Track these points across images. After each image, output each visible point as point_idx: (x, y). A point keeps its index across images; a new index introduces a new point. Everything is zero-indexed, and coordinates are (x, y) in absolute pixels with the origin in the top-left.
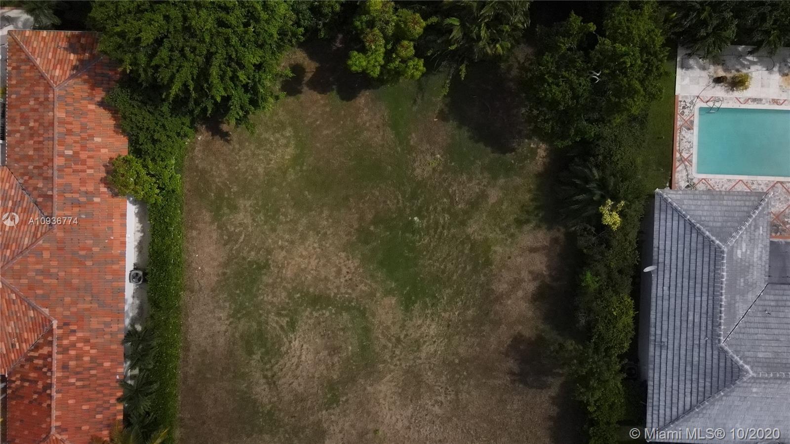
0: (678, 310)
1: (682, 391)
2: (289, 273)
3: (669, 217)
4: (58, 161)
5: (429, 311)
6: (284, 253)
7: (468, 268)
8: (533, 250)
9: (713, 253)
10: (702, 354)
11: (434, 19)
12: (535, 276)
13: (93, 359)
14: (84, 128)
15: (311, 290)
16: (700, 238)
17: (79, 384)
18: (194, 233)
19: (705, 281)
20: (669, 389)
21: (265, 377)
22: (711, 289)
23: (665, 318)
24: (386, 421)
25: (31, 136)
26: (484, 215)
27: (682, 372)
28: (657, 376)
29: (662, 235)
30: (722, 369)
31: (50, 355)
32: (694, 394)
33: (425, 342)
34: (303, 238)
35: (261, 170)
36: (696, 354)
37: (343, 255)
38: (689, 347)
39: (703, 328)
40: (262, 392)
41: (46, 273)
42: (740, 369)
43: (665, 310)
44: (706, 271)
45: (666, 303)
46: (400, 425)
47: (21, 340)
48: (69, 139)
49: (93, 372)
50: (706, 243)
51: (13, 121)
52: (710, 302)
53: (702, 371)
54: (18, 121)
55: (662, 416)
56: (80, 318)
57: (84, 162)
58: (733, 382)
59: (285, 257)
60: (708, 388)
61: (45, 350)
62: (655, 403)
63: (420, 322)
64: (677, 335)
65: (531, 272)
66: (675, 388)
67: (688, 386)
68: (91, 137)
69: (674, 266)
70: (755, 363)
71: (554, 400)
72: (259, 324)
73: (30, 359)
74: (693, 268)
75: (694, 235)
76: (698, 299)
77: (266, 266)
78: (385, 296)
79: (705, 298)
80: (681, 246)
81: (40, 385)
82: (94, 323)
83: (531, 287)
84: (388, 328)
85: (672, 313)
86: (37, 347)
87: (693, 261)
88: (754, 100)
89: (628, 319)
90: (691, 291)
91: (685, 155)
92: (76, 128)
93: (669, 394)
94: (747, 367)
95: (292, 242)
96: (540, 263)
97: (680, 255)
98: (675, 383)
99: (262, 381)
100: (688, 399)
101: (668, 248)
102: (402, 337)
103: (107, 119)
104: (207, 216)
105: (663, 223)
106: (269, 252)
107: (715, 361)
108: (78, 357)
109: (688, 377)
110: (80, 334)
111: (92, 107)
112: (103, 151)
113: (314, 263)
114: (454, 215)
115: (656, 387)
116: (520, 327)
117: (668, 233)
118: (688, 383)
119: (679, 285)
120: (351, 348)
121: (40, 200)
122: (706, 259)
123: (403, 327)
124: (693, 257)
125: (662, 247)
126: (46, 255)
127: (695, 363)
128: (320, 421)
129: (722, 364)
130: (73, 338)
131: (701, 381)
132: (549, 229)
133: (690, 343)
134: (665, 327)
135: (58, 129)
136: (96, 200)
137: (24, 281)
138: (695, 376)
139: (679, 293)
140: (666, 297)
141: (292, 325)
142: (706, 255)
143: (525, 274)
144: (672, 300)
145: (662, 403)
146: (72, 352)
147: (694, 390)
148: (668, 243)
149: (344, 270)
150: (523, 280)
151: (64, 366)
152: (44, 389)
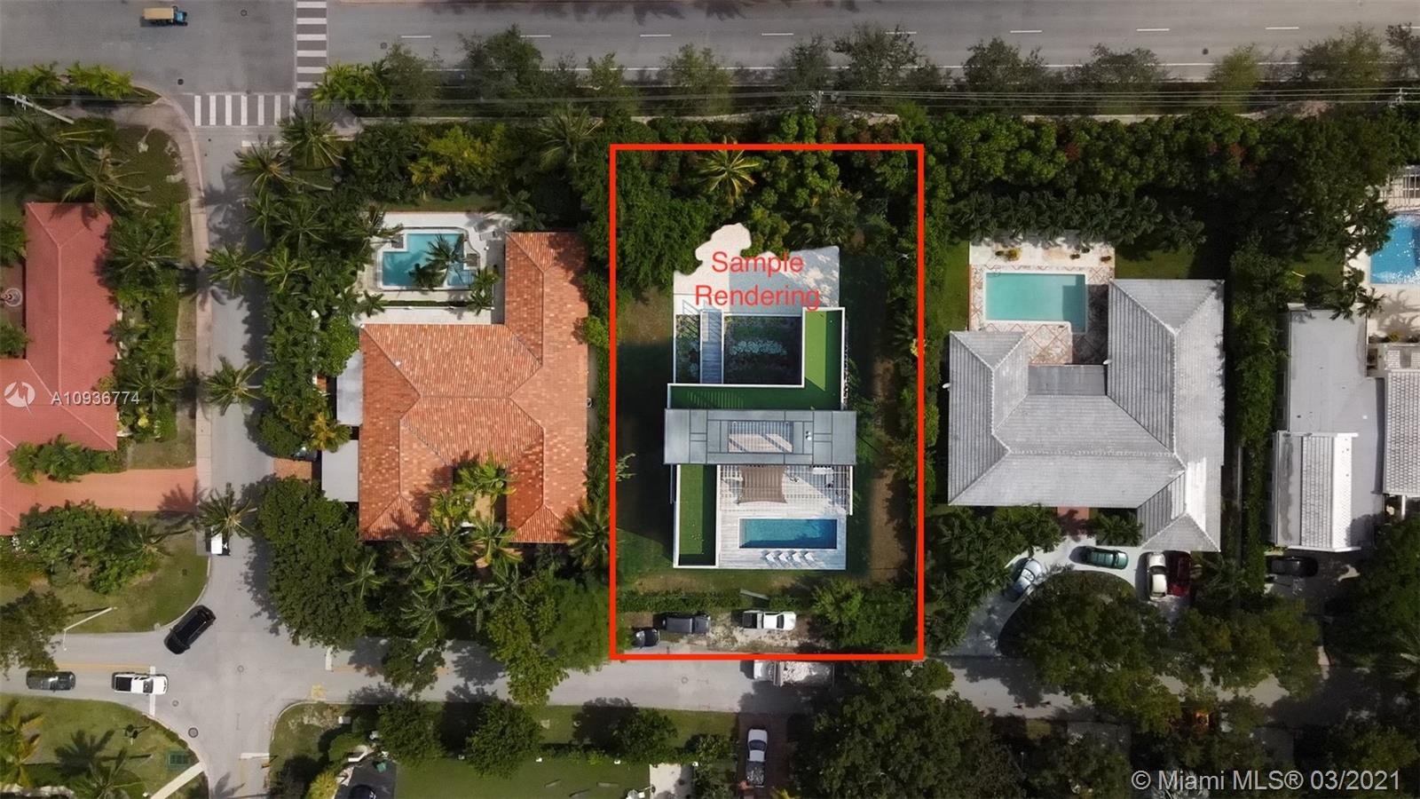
0: (966, 413)
1: (969, 468)
3: (959, 350)
4: (546, 321)
9: (986, 373)
10: (981, 442)
11: (796, 222)
13: (568, 455)
14: (561, 299)
16: (978, 363)
19: (982, 392)
20: (961, 467)
22: (985, 397)
23: (958, 419)
25: (526, 305)
27: (969, 455)
28: (954, 459)
29: (955, 362)
30: (993, 451)
31: (542, 452)
32: (977, 469)
36: (977, 442)
38: (973, 438)
39: (981, 424)
41: (538, 396)
42: (1004, 449)
43: (958, 414)
44: (982, 386)
45: (958, 409)
47: (520, 442)
49: (568, 464)
50: (982, 367)
51: (511, 294)
52: (985, 406)
53: (981, 453)
54: (515, 294)
55: (957, 486)
57: (561, 321)
58: (999, 458)
60: (985, 464)
61: (537, 449)
62: (953, 478)
64: (966, 430)
66: (965, 466)
67: (973, 464)
68: (566, 304)
69: (962, 383)
70: (1012, 445)
73: (526, 456)
74: (974, 384)
75: (974, 361)
76: (978, 405)
79: (982, 404)
80: (966, 369)
81: (534, 473)
85: (962, 415)
86: (531, 448)
87: (974, 380)
88: (1025, 267)
89: (935, 420)
90: (974, 399)
91: (978, 307)
92: (556, 298)
93: (961, 471)
97: (966, 376)
98: (965, 463)
100: (973, 473)
101: (958, 371)
103: (574, 292)
105: (955, 354)
107: (989, 445)
108: (559, 454)
109: (973, 458)
110: (559, 438)
111: (566, 284)
112: (573, 313)
115: (954, 467)
117: (959, 361)
118: (973, 462)
119: (966, 396)
122: (982, 378)
124: (974, 376)
125: (955, 370)
126: (539, 384)
127: (977, 448)
129: (993, 447)
130: (555, 441)
131: (981, 460)
133: (974, 434)
134: (958, 426)
135: (546, 300)
136: (569, 346)
137: (526, 401)
138: (977, 457)
139: (966, 402)
140: (958, 405)
142: (982, 375)
144: (962, 407)
145: (957, 478)
147: (977, 467)
148: (959, 367)
151: (551, 460)
152: (537, 475)
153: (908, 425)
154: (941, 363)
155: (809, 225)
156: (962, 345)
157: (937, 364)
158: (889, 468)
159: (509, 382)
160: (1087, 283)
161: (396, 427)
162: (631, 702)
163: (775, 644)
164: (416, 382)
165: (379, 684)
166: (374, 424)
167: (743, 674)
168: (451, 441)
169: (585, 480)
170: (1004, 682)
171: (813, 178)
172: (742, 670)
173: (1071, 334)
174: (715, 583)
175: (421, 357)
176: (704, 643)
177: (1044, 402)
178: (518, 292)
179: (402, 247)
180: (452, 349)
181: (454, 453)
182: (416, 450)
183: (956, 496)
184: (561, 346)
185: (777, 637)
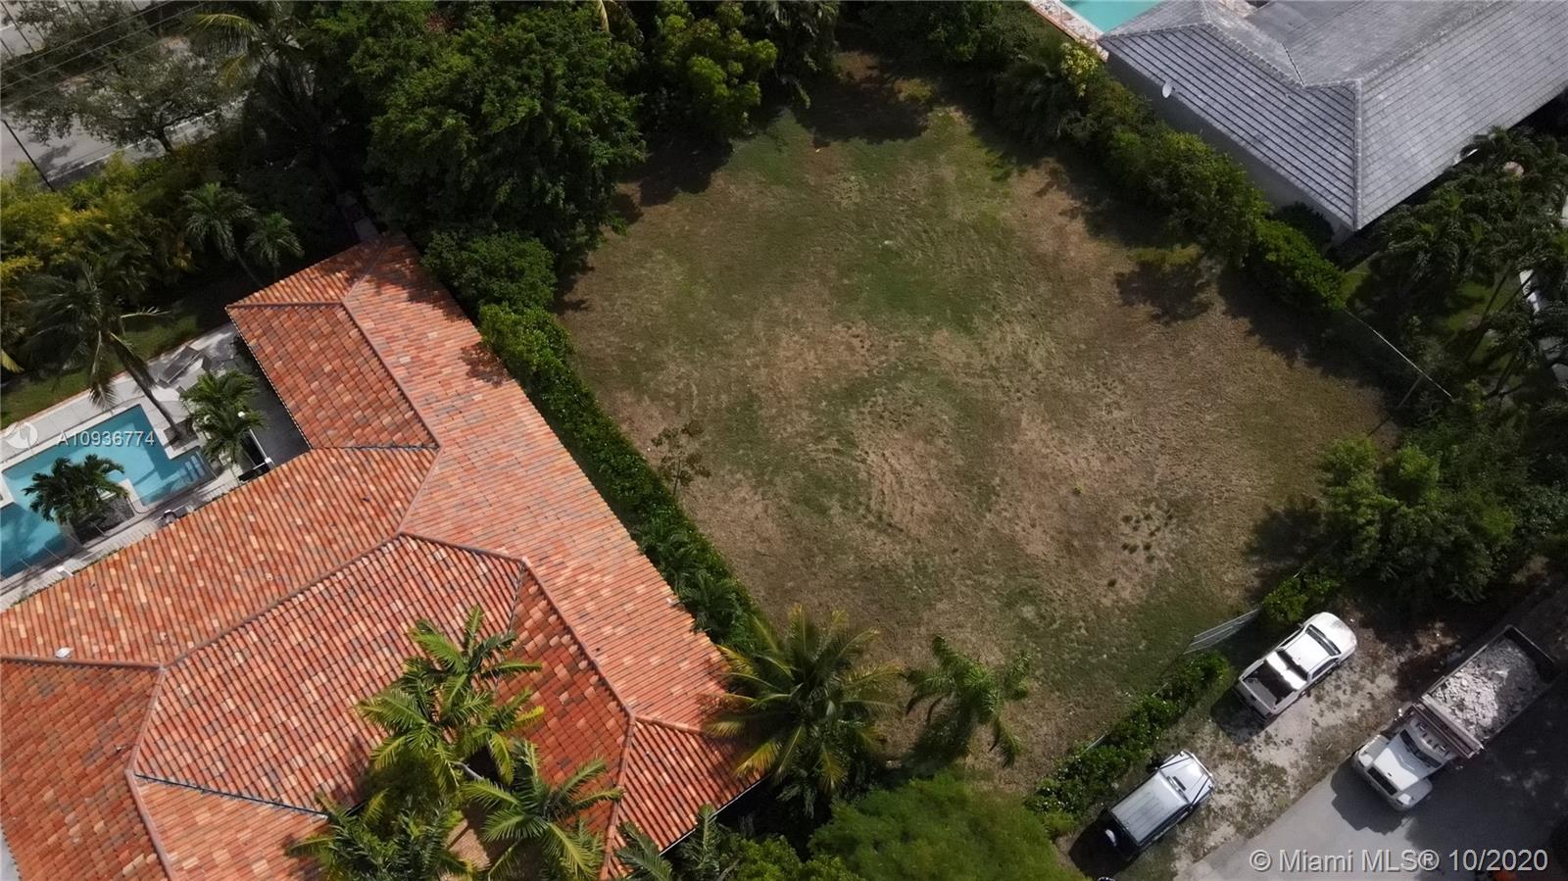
0: (1234, 100)
1: (1326, 156)
2: (788, 387)
3: (1132, 45)
5: (997, 316)
6: (763, 371)
7: (993, 250)
8: (1041, 193)
9: (1203, 34)
10: (1301, 110)
13: (616, 590)
14: (407, 329)
15: (835, 387)
16: (1179, 35)
17: (620, 631)
19: (1225, 58)
20: (1313, 166)
21: (871, 526)
22: (1238, 58)
23: (1231, 117)
24: (1075, 470)
25: (335, 382)
26: (957, 194)
27: (1306, 141)
28: (1288, 167)
29: (1145, 63)
30: (1332, 103)
31: (553, 610)
32: (1339, 146)
33: (1026, 352)
34: (774, 341)
35: (657, 308)
36: (1295, 115)
37: (839, 327)
38: (1283, 116)
39: (1273, 91)
41: (468, 504)
42: (1345, 87)
43: (1224, 111)
44: (1215, 51)
45: (1216, 106)
46: (1096, 464)
48: (396, 346)
50: (1189, 33)
52: (1251, 67)
53: (1319, 123)
55: (1339, 194)
56: (557, 543)
57: (432, 364)
58: (1354, 102)
59: (769, 374)
60: (1343, 129)
61: (538, 613)
62: (1320, 190)
63: (998, 334)
64: (1260, 118)
65: (1063, 213)
66: (1317, 159)
67: (1325, 145)
68: (423, 334)
69: (1185, 74)
72: (803, 468)
74: (1203, 60)
75: (1171, 37)
76: (1238, 76)
77: (753, 398)
78: (931, 334)
79: (1242, 70)
80: (1170, 55)
81: (561, 672)
82: (581, 544)
83: (1078, 225)
84: (968, 365)
85: (1231, 107)
87: (1196, 55)
90: (1225, 76)
92: (396, 329)
93: (1318, 170)
95: (763, 353)
96: (1062, 200)
97: (1180, 62)
98: (1312, 156)
100: (1340, 156)
101: (1163, 67)
102: (994, 363)
103: (430, 311)
104: (626, 397)
105: (1133, 54)
106: (743, 381)
107: (1318, 103)
109: (1315, 139)
110: (572, 564)
111: (403, 305)
112: (448, 344)
113: (811, 357)
114: (926, 215)
115: (1301, 176)
116: (1111, 268)
117: (1148, 57)
118: (1321, 143)
119: (1209, 82)
120: (947, 417)
121: (398, 436)
122: (1204, 43)
123: (983, 352)
124: (1191, 52)
125: (1156, 71)
127: (1305, 122)
129: (1327, 99)
130: (567, 572)
131: (1330, 130)
132: (1036, 166)
133: (1278, 113)
134: (1241, 123)
136: (476, 397)
137: (445, 523)
138: (1319, 132)
139: (1217, 88)
140: (1211, 102)
141: (849, 441)
142: (1200, 40)
143: (1059, 220)
144: (1218, 98)
145: (1325, 184)
146: (580, 592)
147: (1335, 143)
148: (1157, 63)
149: (856, 342)
150: (1062, 225)
151: (583, 616)
152: (572, 669)
159: (382, 514)
161: (121, 804)
164: (134, 652)
168: (300, 742)
175: (126, 610)
176: (1225, 830)
178: (307, 373)
181: (326, 770)
182: (210, 827)
183: (1353, 207)
184: (459, 403)
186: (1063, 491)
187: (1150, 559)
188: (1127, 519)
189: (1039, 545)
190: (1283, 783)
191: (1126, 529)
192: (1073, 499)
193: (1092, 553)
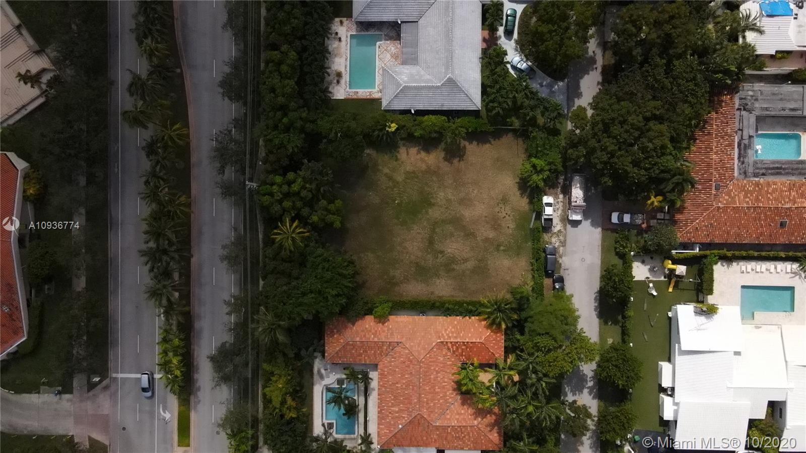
0: (427, 100)
1: (459, 98)
2: (420, 254)
3: (392, 104)
4: (376, 340)
5: (434, 195)
6: (412, 256)
7: (416, 180)
8: (408, 154)
9: (406, 89)
10: (445, 91)
12: (419, 152)
13: (453, 327)
14: (363, 331)
15: (427, 244)
16: (400, 93)
17: (463, 332)
18: (404, 293)
19: (416, 91)
20: (459, 102)
21: (463, 263)
22: (419, 89)
23: (432, 105)
24: (481, 212)
25: (366, 352)
26: (394, 174)
27: (452, 98)
28: (454, 107)
29: (400, 106)
30: (450, 84)
31: (451, 342)
32: (460, 93)
33: (447, 197)
34: (405, 248)
35: (378, 266)
36: (445, 93)
37: (412, 231)
38: (442, 96)
39: (435, 91)
40: (470, 265)
41: (419, 344)
42: (448, 79)
43: (429, 104)
44: (413, 91)
45: (426, 104)
46: (483, 207)
47: (446, 355)
48: (367, 336)
49: (458, 327)
50: (402, 91)
51: (360, 360)
52: (424, 89)
53: (451, 91)
54: (361, 358)
55: (470, 104)
56: (437, 332)
57: (376, 331)
58: (454, 81)
59: (414, 255)
60: (457, 89)
61: (450, 345)
62: (465, 107)
63: (439, 199)
64: (438, 100)
65: (417, 154)
66: (458, 100)
67: (457, 96)
68: (366, 328)
69: (411, 102)
70: (446, 73)
71: (471, 143)
72: (441, 266)
73: (454, 351)
74: (412, 96)
75: (399, 96)
76: (423, 93)
77: (417, 263)
78: (428, 214)
79: (423, 91)
80: (404, 100)
81: (463, 347)
82: (439, 328)
83: (423, 154)
84: (442, 213)
85: (429, 102)
86: (449, 349)
87: (409, 96)
88: (346, 68)
89: (433, 117)
90: (421, 96)
91: (368, 94)
92: (363, 334)
93: (461, 102)
94: (448, 76)
95: (407, 253)
96: (413, 151)
97: (407, 100)
99: (465, 264)
100: (462, 95)
101: (404, 104)
102: (445, 206)
103: (359, 323)
104: (397, 289)
105: (395, 106)
106: (411, 262)
107: (447, 87)
108: (452, 333)
109: (454, 96)
110: (443, 332)
111: (354, 328)
112: (371, 324)
113: (415, 244)
114: (395, 186)
115: (459, 107)
116: (440, 158)
117: (399, 104)
119: (419, 100)
120: (450, 228)
121: (391, 348)
122: (408, 91)
123: (441, 206)
124: (407, 96)
125: (404, 106)
126: (412, 344)
127: (448, 93)
128: (482, 240)
129: (448, 85)
130: (445, 335)
131: (455, 91)
132: (399, 148)
134: (435, 104)
135: (364, 340)
136: (391, 327)
137: (422, 351)
138: (453, 94)
139: (422, 100)
141: (442, 252)
142: (406, 91)
143: (418, 157)
144: (425, 102)
145: (465, 104)
146: (450, 335)
149: (418, 231)
150: (421, 158)
151: (456, 337)
152: (465, 345)
153: (435, 133)
154: (400, 114)
155: (322, 189)
156: (389, 103)
157: (400, 117)
158: (460, 144)
159: (411, 361)
160: (355, 33)
161: (437, 428)
162: (596, 291)
163: (561, 208)
164: (411, 416)
165: (588, 439)
166: (435, 440)
167: (579, 226)
168: (445, 395)
169: (467, 318)
170: (582, 78)
171: (295, 188)
172: (577, 227)
173: (383, 42)
174: (526, 242)
175: (397, 412)
176: (561, 248)
177: (422, 56)
178: (359, 356)
179: (333, 423)
180: (392, 395)
181: (452, 394)
182: (451, 416)
183: (475, 105)
184: (390, 331)
185: (558, 207)
186: (484, 218)
187: (509, 216)
188: (498, 212)
189: (491, 234)
190: (562, 232)
191: (500, 214)
192: (487, 219)
193: (499, 225)
